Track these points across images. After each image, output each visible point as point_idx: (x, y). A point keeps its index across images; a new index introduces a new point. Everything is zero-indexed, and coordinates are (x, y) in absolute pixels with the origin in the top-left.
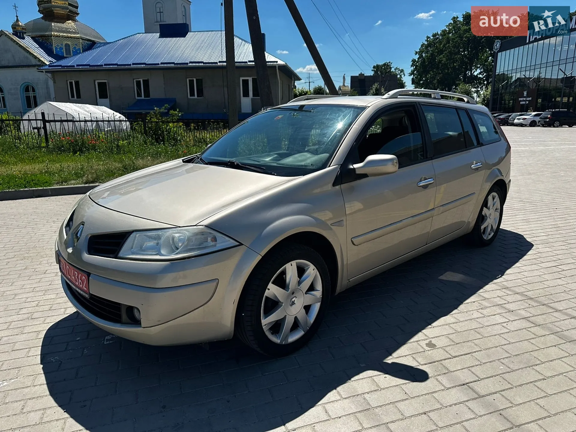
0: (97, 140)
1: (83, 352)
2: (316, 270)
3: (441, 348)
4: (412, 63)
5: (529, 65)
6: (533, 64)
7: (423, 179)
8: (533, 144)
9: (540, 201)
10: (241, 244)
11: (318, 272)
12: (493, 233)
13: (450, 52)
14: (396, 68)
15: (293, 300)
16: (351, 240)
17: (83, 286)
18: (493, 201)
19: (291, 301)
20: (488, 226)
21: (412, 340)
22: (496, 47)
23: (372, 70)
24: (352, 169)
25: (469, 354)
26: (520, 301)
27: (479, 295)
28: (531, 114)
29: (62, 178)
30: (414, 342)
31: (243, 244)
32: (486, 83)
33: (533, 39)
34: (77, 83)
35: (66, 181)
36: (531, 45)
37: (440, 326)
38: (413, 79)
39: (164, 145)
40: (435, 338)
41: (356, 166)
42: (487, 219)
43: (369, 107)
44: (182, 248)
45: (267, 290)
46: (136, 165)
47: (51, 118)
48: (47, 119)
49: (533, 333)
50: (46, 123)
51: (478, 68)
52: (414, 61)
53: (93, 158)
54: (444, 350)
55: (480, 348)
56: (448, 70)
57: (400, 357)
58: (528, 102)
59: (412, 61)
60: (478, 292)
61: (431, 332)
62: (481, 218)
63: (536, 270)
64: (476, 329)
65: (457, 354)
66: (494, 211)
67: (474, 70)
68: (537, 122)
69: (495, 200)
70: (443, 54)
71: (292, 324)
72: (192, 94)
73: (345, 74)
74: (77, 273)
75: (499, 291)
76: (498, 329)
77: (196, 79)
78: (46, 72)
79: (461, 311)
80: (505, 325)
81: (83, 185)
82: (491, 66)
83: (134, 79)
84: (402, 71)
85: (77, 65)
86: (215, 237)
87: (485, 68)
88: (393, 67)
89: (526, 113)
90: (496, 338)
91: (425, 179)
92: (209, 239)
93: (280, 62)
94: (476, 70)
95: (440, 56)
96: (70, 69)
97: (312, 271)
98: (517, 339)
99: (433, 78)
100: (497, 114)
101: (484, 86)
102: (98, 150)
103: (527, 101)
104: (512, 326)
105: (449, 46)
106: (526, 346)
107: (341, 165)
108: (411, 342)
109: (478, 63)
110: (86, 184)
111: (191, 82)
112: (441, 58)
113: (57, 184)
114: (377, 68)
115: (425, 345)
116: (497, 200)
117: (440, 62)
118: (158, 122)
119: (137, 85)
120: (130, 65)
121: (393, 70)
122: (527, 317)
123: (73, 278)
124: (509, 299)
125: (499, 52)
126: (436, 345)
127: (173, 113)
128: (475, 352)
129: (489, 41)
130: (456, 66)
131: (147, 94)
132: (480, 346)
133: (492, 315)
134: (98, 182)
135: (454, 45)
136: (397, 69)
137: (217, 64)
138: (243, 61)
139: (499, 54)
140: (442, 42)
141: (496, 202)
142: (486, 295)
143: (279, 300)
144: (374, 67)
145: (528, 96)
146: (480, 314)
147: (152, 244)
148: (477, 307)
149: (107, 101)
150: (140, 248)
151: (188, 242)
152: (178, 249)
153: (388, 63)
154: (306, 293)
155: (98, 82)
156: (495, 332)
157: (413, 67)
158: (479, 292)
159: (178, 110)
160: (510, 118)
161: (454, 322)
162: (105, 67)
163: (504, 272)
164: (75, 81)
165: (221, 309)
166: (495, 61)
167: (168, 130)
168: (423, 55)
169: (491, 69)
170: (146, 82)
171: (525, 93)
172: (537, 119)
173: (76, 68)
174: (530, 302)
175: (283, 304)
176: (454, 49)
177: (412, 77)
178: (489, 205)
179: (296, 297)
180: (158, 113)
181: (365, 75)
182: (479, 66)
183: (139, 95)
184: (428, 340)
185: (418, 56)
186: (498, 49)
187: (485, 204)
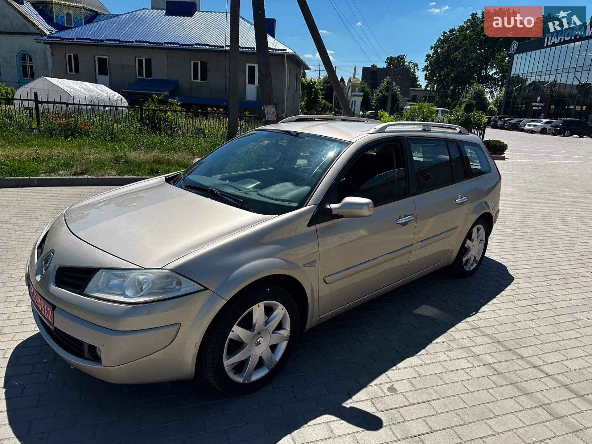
0: (91, 125)
1: (47, 376)
2: (285, 310)
3: (401, 393)
4: (427, 58)
5: (544, 69)
6: (549, 69)
7: (403, 216)
8: (538, 156)
9: (531, 227)
10: (206, 289)
11: (287, 311)
12: (476, 264)
13: (466, 50)
14: (410, 61)
15: (259, 340)
16: (324, 279)
17: (48, 316)
18: (478, 233)
19: (256, 341)
20: (471, 257)
21: (373, 383)
22: (513, 49)
23: (385, 62)
24: (328, 209)
25: (427, 402)
26: (488, 344)
27: (450, 334)
28: (543, 121)
29: (50, 167)
30: (376, 385)
31: (208, 289)
32: (500, 83)
33: (551, 44)
34: (76, 57)
35: (53, 171)
36: (548, 49)
37: (405, 368)
38: (426, 75)
39: (160, 135)
40: (398, 382)
41: (333, 206)
42: (470, 251)
43: (353, 143)
44: (147, 290)
45: (231, 333)
46: (128, 158)
47: (44, 99)
48: (39, 99)
49: (494, 382)
50: (39, 104)
51: (494, 67)
52: (429, 56)
53: (86, 144)
54: (404, 396)
55: (440, 396)
56: (463, 67)
57: (360, 401)
58: (540, 108)
59: (427, 56)
60: (448, 331)
61: (395, 374)
62: (464, 250)
63: (512, 308)
64: (439, 373)
65: (415, 402)
66: (478, 243)
67: (490, 69)
68: (548, 130)
69: (480, 232)
70: (459, 51)
71: (256, 364)
72: (196, 77)
73: (356, 66)
74: (43, 303)
75: (470, 331)
76: (461, 376)
77: (201, 62)
78: (44, 43)
79: (429, 352)
80: (468, 370)
81: (71, 177)
82: (507, 66)
83: (136, 57)
84: (416, 65)
85: (77, 39)
86: (180, 281)
87: (501, 68)
88: (407, 61)
89: (537, 119)
90: (456, 385)
91: (405, 216)
92: (174, 283)
93: (289, 51)
94: (492, 70)
95: (455, 52)
96: (70, 42)
97: (280, 311)
98: (477, 388)
99: (448, 75)
100: (508, 119)
101: (499, 86)
102: (92, 136)
103: (540, 106)
104: (476, 373)
105: (465, 43)
106: (484, 396)
107: (318, 204)
108: (373, 385)
109: (494, 63)
110: (75, 175)
111: (196, 65)
112: (457, 55)
113: (44, 174)
114: (390, 60)
115: (387, 389)
116: (482, 232)
117: (455, 59)
118: (156, 110)
119: (138, 65)
120: (133, 42)
121: (406, 63)
122: (491, 362)
123: (40, 306)
124: (479, 340)
125: (515, 53)
126: (398, 389)
127: (172, 102)
128: (433, 400)
129: (507, 41)
130: (471, 64)
131: (149, 74)
132: (439, 393)
133: (458, 359)
134: (87, 174)
135: (471, 42)
136: (411, 63)
137: (224, 48)
138: (251, 47)
139: (516, 56)
140: (459, 39)
141: (480, 234)
142: (456, 335)
143: (243, 341)
144: (388, 59)
145: (541, 102)
146: (447, 356)
147: (117, 282)
148: (445, 348)
149: (106, 78)
150: (106, 286)
151: (152, 285)
152: (142, 290)
153: (402, 56)
154: (273, 333)
155: (98, 58)
156: (457, 379)
157: (427, 62)
158: (450, 330)
159: (177, 99)
160: (521, 123)
161: (419, 364)
162: (106, 42)
163: (479, 309)
164: (74, 55)
165: (182, 351)
166: (511, 62)
167: (166, 118)
168: (438, 51)
169: (507, 70)
170: (148, 62)
171: (539, 98)
172: (548, 127)
173: (76, 41)
174: (497, 346)
175: (248, 345)
176: (471, 46)
177: (425, 72)
178: (473, 237)
179: (262, 337)
180: (156, 100)
181: (377, 67)
182: (495, 65)
183: (141, 74)
184: (390, 384)
185: (433, 51)
186: (515, 51)
187: (469, 236)
